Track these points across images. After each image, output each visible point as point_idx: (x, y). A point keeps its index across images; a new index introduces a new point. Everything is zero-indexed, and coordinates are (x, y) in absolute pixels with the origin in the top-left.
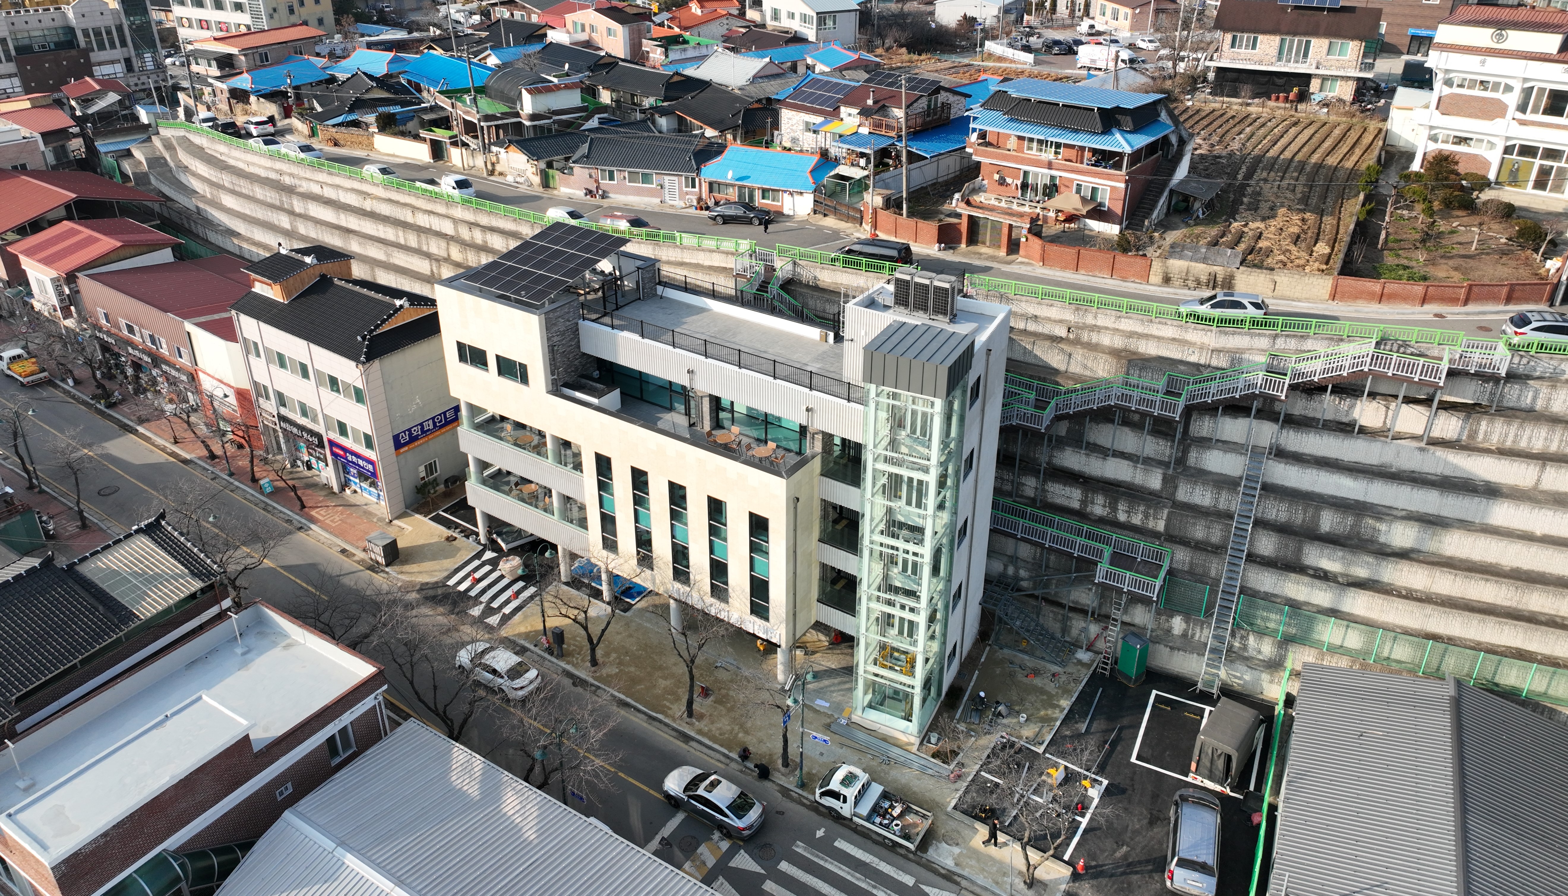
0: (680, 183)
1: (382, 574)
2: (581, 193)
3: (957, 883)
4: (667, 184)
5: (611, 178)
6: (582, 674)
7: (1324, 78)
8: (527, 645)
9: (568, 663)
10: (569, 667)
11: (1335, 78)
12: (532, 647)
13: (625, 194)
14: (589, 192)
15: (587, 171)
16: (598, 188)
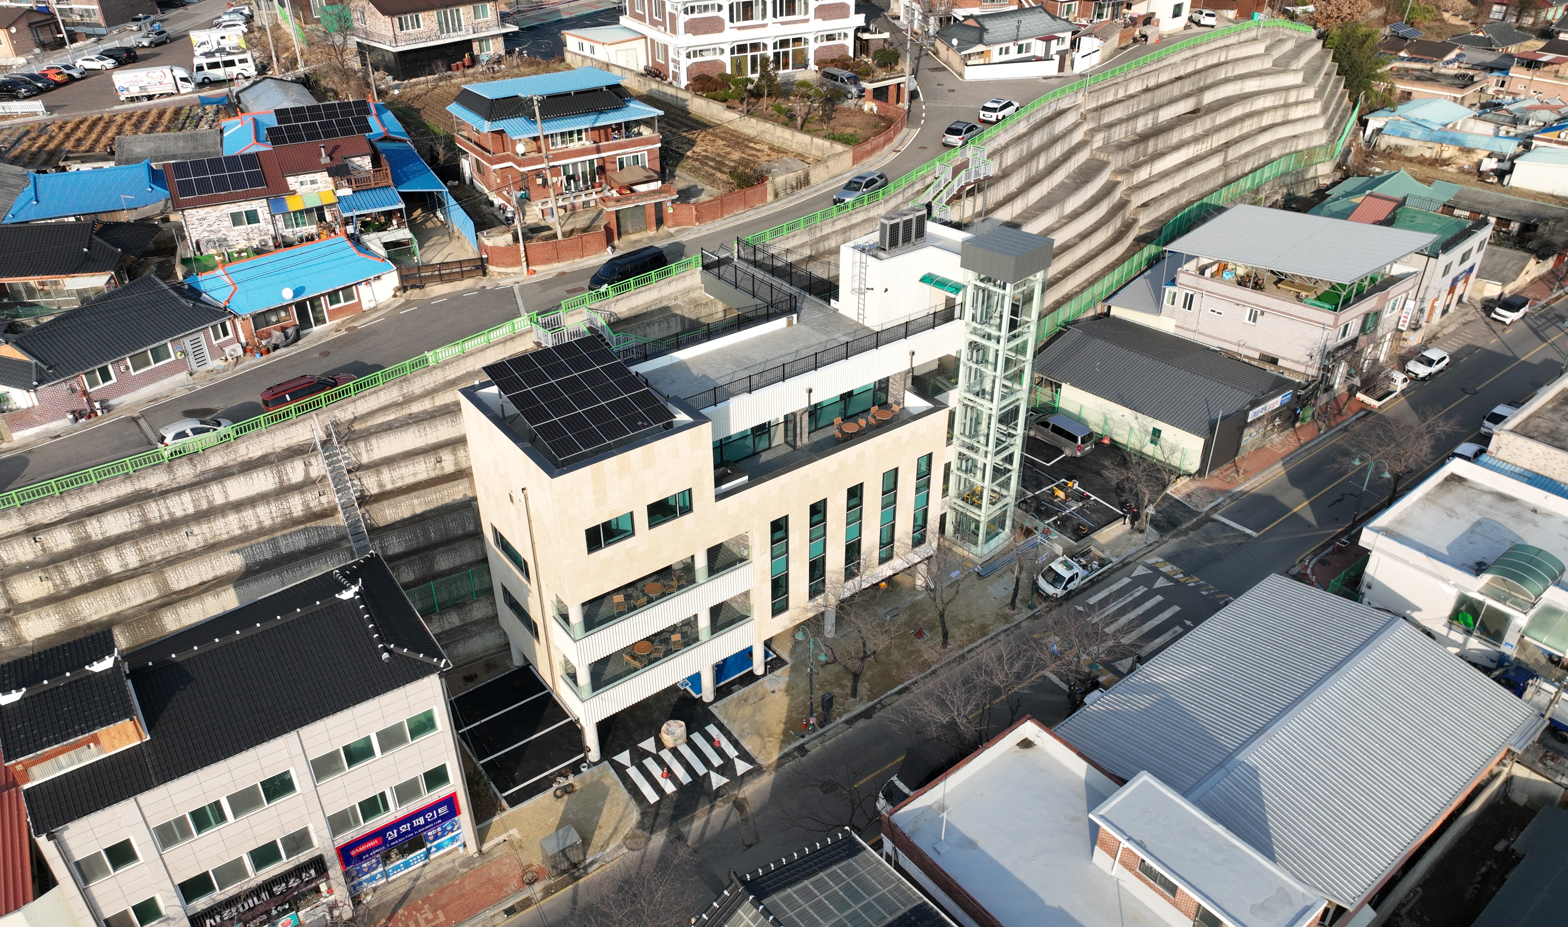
0: (208, 339)
1: (590, 870)
2: (64, 423)
3: (1130, 563)
4: (189, 348)
5: (106, 377)
6: (861, 708)
7: (480, 40)
8: (797, 744)
9: (840, 716)
10: (845, 717)
11: (487, 38)
12: (802, 741)
13: (134, 389)
14: (78, 415)
15: (65, 387)
16: (90, 402)
